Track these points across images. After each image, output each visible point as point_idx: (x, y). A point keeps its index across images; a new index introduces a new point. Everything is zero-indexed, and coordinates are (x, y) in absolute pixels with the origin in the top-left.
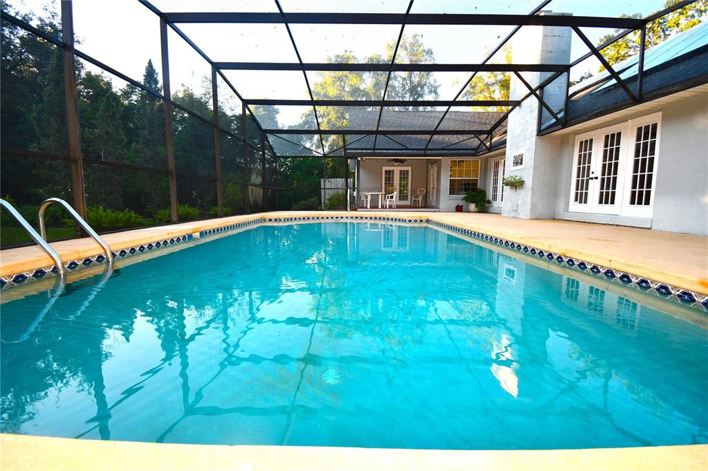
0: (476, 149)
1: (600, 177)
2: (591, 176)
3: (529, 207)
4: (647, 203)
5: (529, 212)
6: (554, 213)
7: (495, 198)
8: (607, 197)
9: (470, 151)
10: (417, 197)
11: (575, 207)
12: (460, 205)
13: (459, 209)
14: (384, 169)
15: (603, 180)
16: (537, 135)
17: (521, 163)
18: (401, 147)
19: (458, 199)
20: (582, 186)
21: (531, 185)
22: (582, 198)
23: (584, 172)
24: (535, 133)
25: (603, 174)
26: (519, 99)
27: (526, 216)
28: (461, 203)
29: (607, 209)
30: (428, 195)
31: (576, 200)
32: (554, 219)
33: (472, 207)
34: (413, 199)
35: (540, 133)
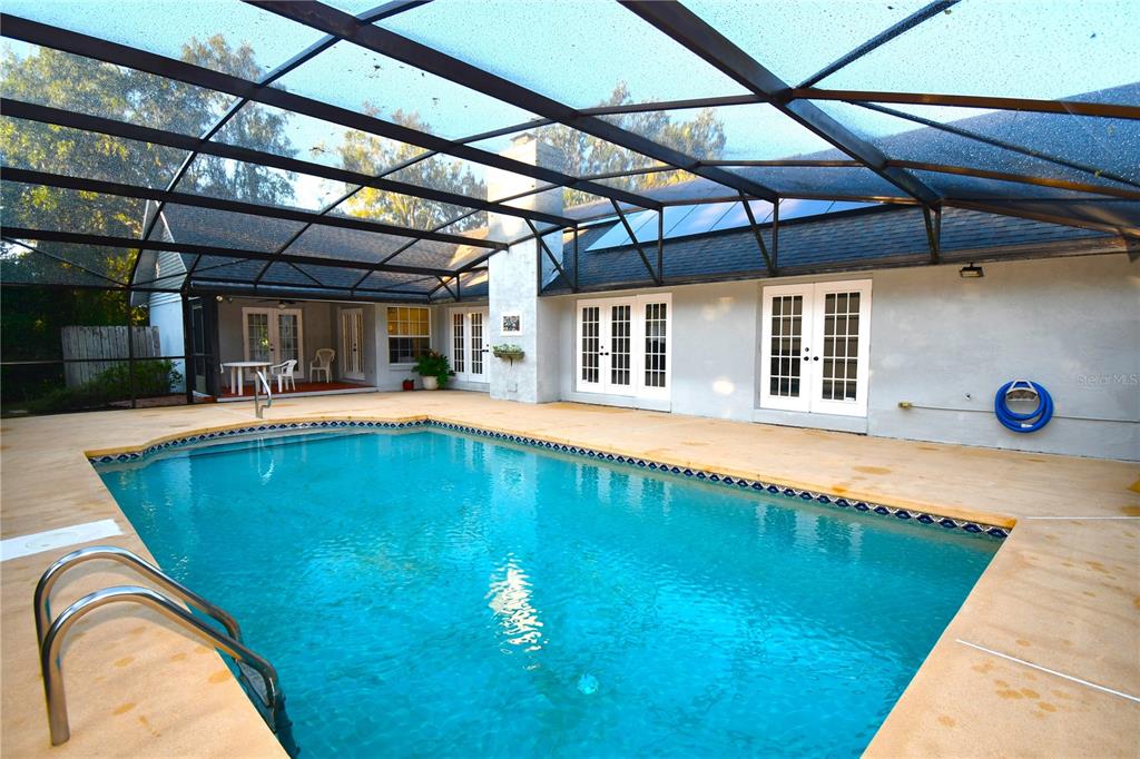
0: (428, 294)
1: (611, 353)
2: (600, 350)
3: (535, 388)
4: (663, 384)
5: (535, 393)
6: (559, 393)
7: (460, 367)
8: (620, 376)
9: (420, 296)
10: (317, 364)
11: (584, 386)
12: (410, 379)
13: (408, 387)
14: (247, 311)
15: (614, 357)
16: (539, 295)
17: (517, 328)
18: (311, 282)
19: (405, 369)
20: (591, 361)
21: (535, 359)
22: (592, 375)
23: (592, 345)
24: (535, 292)
25: (614, 350)
26: (508, 242)
27: (532, 399)
28: (409, 376)
29: (620, 389)
30: (340, 359)
31: (584, 378)
32: (560, 401)
33: (430, 382)
34: (312, 368)
35: (542, 292)
